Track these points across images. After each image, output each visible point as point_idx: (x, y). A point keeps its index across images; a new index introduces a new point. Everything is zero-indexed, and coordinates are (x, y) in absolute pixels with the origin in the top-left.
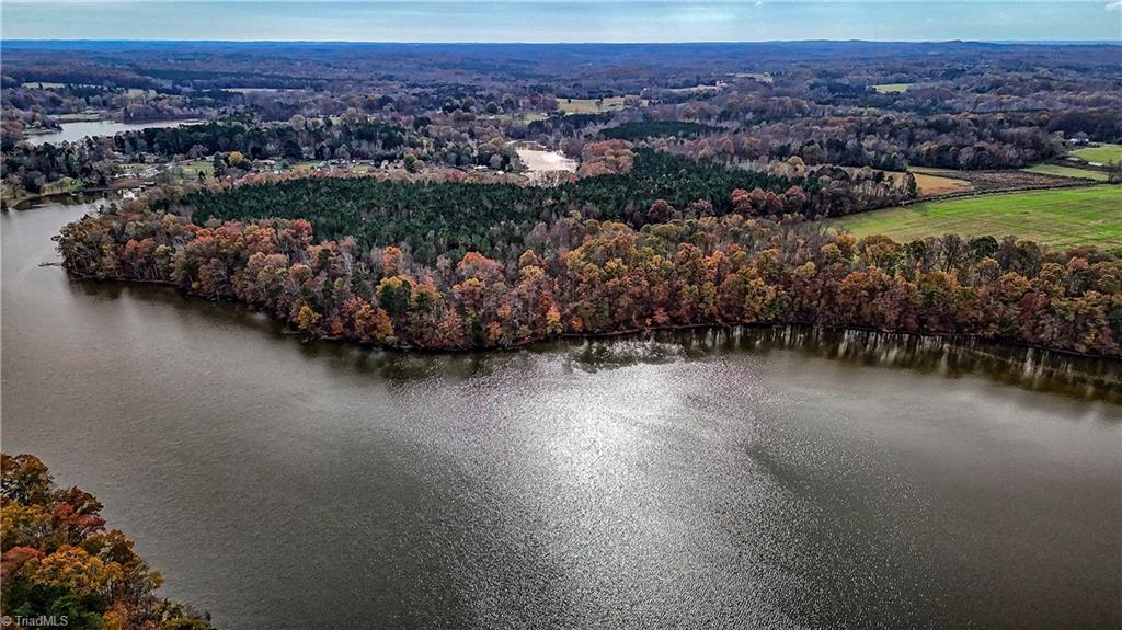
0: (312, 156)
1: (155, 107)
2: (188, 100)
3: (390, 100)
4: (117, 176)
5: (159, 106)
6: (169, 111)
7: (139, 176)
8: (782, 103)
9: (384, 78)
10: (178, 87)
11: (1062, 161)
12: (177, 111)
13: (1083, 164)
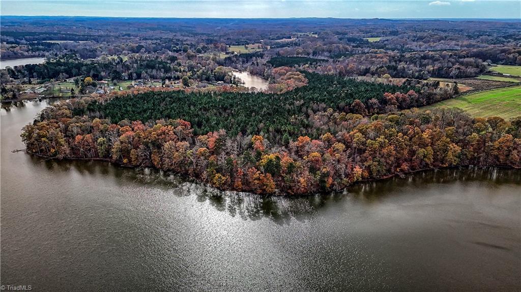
0: (126, 78)
1: (13, 51)
2: (30, 48)
3: (142, 47)
4: (21, 93)
5: (15, 51)
6: (21, 53)
7: (35, 92)
8: (338, 47)
9: (126, 35)
10: (18, 40)
11: (490, 73)
12: (26, 53)
13: (500, 75)
